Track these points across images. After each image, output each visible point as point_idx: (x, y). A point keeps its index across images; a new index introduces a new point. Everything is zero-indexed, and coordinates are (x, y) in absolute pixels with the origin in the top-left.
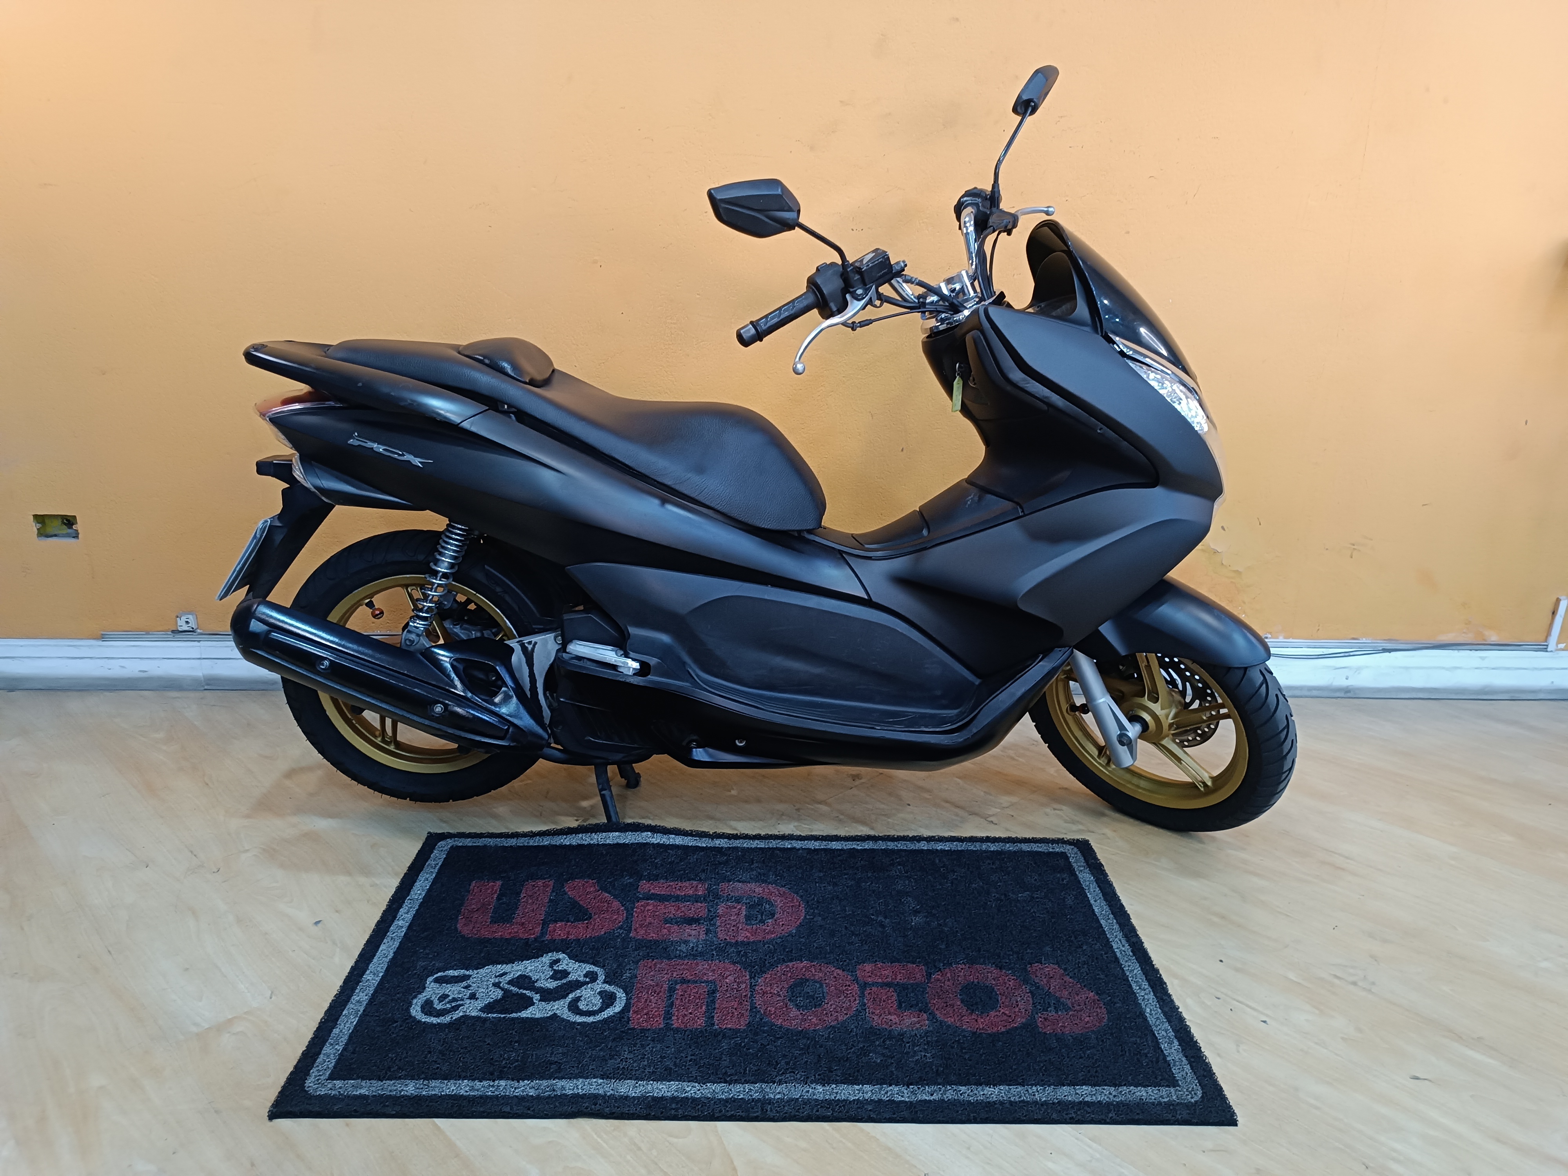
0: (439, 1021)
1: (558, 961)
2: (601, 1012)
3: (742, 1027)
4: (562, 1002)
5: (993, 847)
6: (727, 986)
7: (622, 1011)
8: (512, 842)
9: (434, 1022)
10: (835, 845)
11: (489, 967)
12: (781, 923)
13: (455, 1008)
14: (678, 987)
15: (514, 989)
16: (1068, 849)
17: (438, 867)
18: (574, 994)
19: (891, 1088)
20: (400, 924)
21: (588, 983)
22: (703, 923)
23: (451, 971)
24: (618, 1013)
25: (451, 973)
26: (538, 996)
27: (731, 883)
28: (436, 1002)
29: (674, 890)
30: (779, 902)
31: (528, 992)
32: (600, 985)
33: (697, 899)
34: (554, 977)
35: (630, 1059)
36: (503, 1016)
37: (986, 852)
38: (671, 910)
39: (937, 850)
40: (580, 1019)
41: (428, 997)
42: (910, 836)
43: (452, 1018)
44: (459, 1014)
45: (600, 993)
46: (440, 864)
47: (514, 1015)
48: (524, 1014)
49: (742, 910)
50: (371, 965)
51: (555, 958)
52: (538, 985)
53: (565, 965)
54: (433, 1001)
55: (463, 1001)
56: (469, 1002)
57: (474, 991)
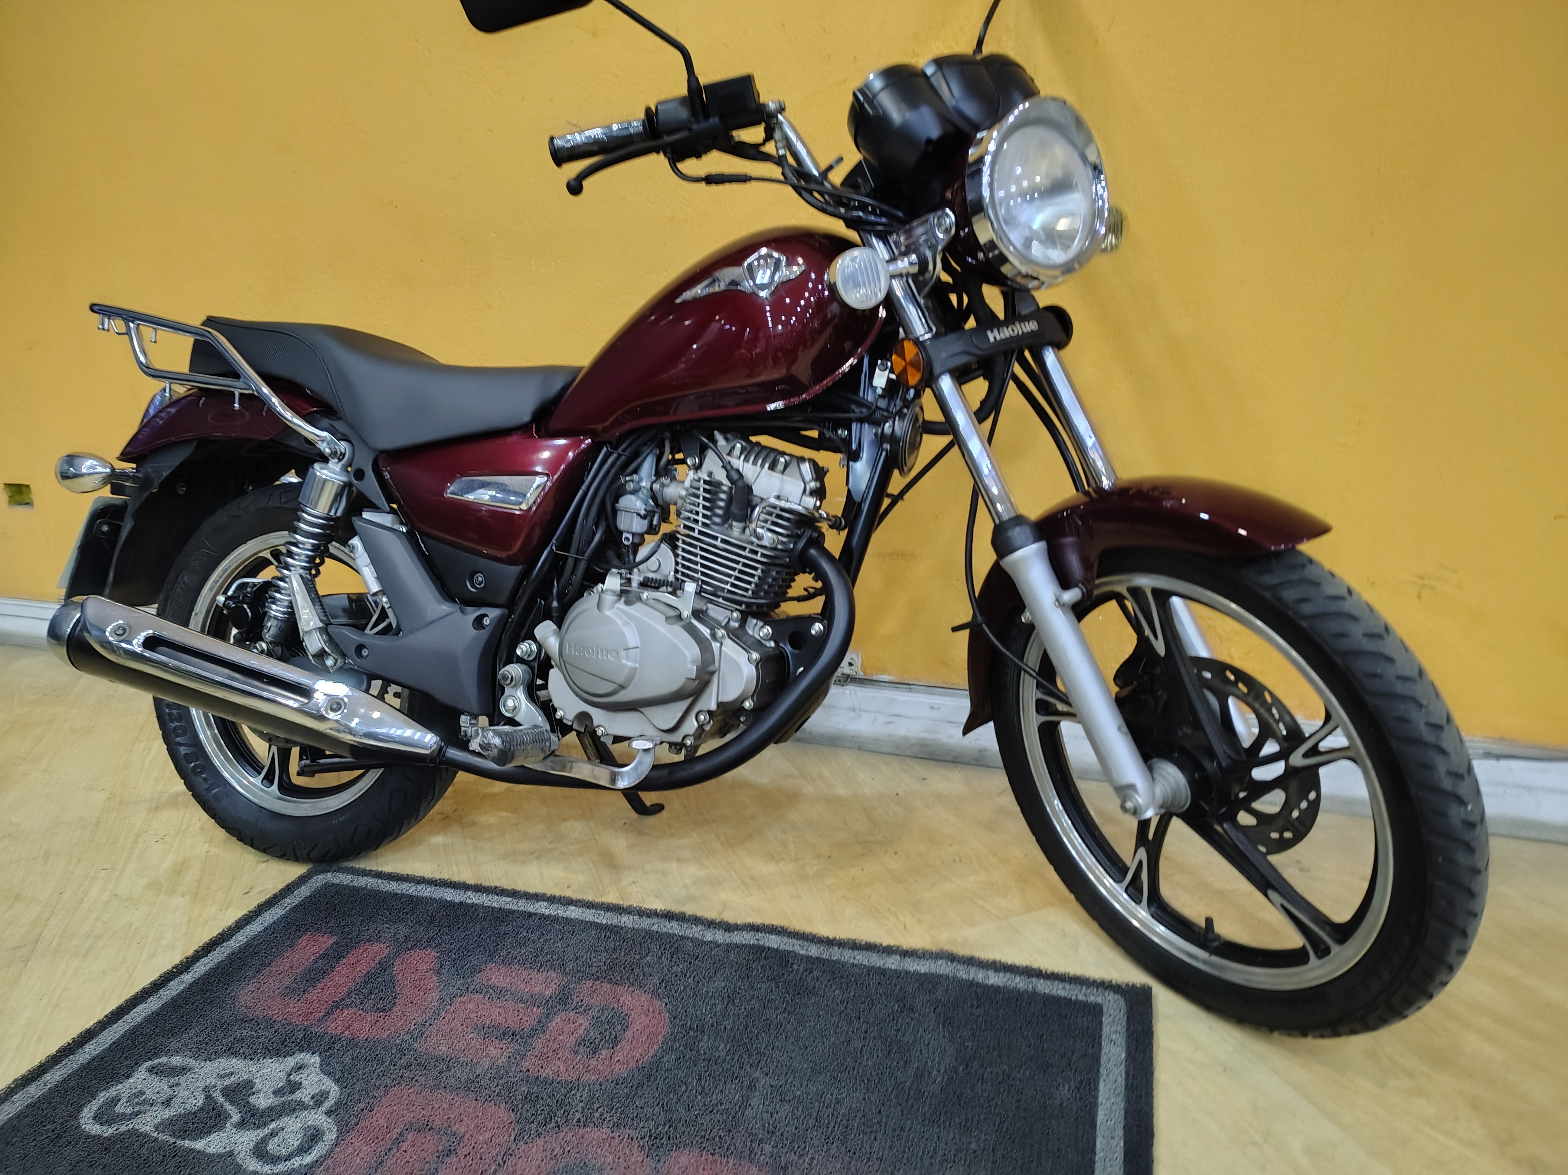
0: (99, 1132)
1: (300, 1068)
2: (285, 1161)
4: (254, 1133)
5: (994, 979)
7: (313, 1164)
8: (394, 886)
10: (770, 941)
11: (223, 1060)
12: (617, 1059)
13: (134, 1116)
14: (410, 1135)
15: (221, 1099)
16: (1109, 999)
17: (287, 908)
18: (278, 1122)
20: (184, 980)
21: (306, 1108)
22: (518, 1040)
24: (306, 1165)
25: (177, 1060)
26: (237, 1118)
27: (598, 983)
28: (124, 1100)
29: (520, 983)
32: (318, 1118)
33: (537, 1001)
34: (277, 1093)
36: (174, 1140)
37: (978, 985)
38: (495, 1012)
40: (253, 1165)
41: (122, 1091)
42: (884, 944)
43: (117, 1129)
44: (129, 1125)
45: (308, 1129)
47: (187, 1143)
48: (199, 1144)
49: (583, 1027)
50: (107, 1031)
51: (306, 1061)
52: (252, 1100)
53: (306, 1075)
54: (119, 1100)
55: (151, 1106)
56: (156, 1108)
57: (176, 1093)
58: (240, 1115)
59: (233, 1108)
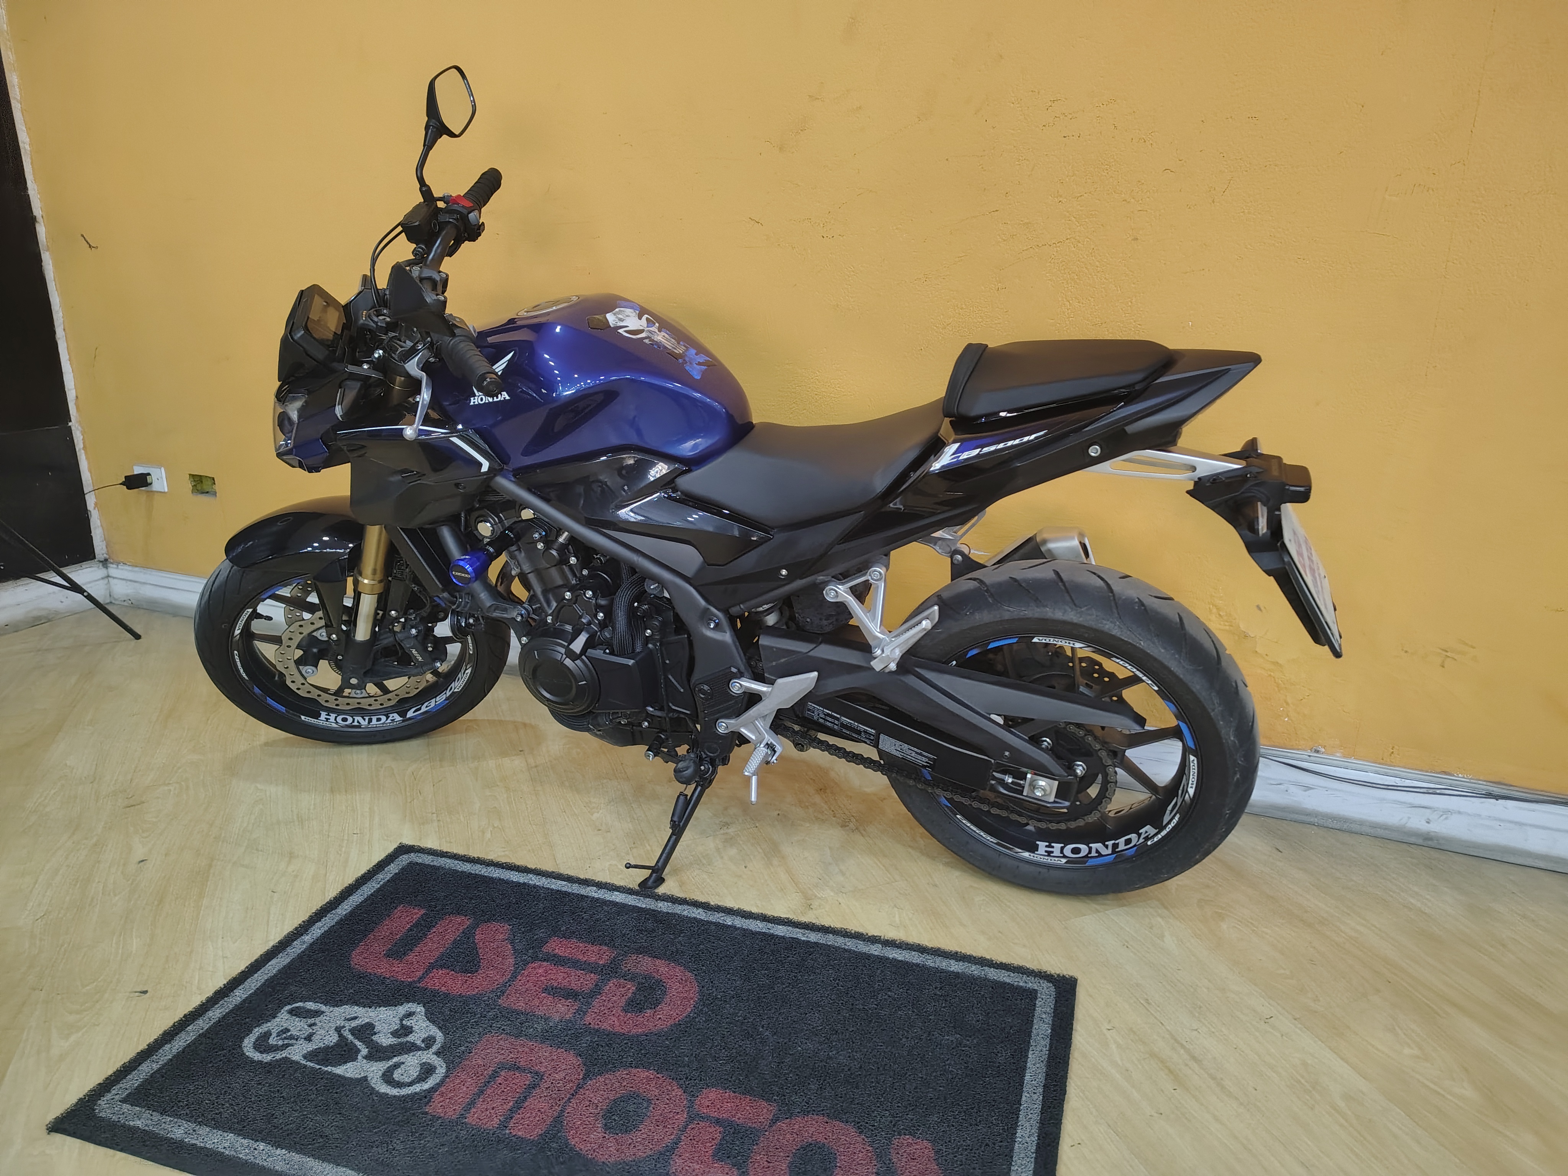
0: (260, 1058)
1: (410, 1015)
2: (408, 1086)
3: (530, 1138)
4: (382, 1064)
5: (955, 967)
6: (552, 1083)
7: (428, 1091)
8: (467, 867)
10: (779, 930)
11: (347, 1007)
12: (659, 1016)
13: (285, 1046)
14: (503, 1073)
15: (350, 1037)
16: (1043, 986)
17: (381, 883)
18: (399, 1058)
20: (306, 940)
21: (419, 1049)
22: (580, 1000)
23: (311, 1003)
25: (311, 1005)
26: (364, 1051)
27: (640, 956)
28: (274, 1035)
29: (578, 953)
30: (675, 989)
32: (429, 1055)
33: (593, 969)
34: (395, 1034)
36: (319, 1067)
37: (943, 971)
38: (560, 976)
40: (384, 1089)
41: (271, 1028)
43: (273, 1057)
44: (282, 1055)
46: (386, 880)
47: (329, 1069)
48: (339, 1070)
49: (631, 991)
50: (250, 979)
51: (412, 1010)
52: (375, 1038)
53: (415, 1021)
54: (271, 1035)
55: (297, 1040)
56: (301, 1042)
57: (314, 1031)
58: (367, 1050)
59: (361, 1044)
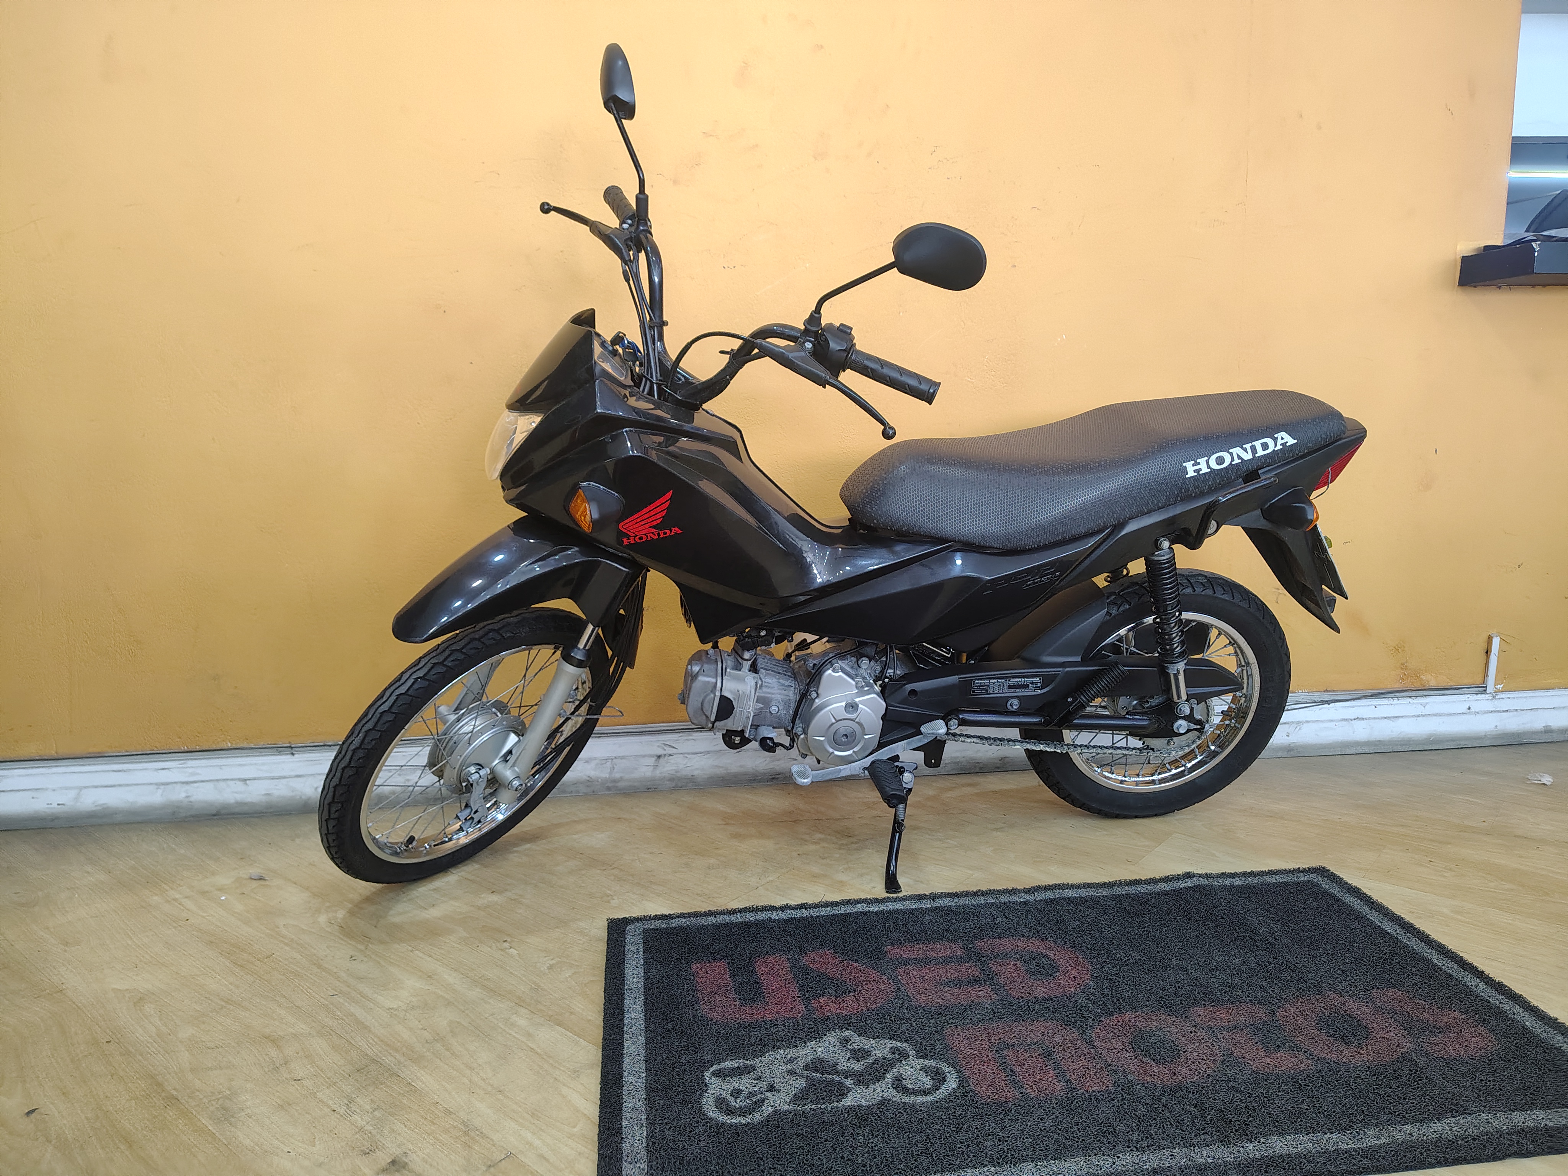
0: (748, 1121)
1: (847, 1040)
2: (938, 1090)
3: (1110, 1088)
4: (883, 1084)
5: (1236, 882)
7: (961, 1085)
8: (712, 920)
9: (743, 1122)
10: (1069, 893)
11: (770, 1053)
13: (759, 1103)
15: (816, 1075)
16: (1312, 877)
17: (641, 953)
18: (891, 1073)
19: (1327, 1136)
20: (633, 1017)
21: (900, 1060)
22: (986, 983)
23: (727, 1062)
24: (958, 1088)
25: (728, 1064)
26: (849, 1082)
27: (985, 940)
28: (730, 1099)
29: (928, 953)
30: (1052, 955)
31: (834, 1077)
32: (915, 1061)
33: (960, 960)
34: (854, 1058)
35: (1009, 1137)
36: (823, 1106)
38: (939, 973)
39: (1181, 889)
40: (917, 1100)
41: (717, 1094)
42: (1143, 879)
43: (762, 1115)
44: (767, 1110)
45: (922, 1069)
46: (641, 949)
47: (838, 1104)
48: (848, 1103)
49: (1019, 965)
50: (624, 1065)
53: (859, 1043)
54: (726, 1099)
55: (762, 1094)
57: (769, 1082)
58: (848, 1079)
